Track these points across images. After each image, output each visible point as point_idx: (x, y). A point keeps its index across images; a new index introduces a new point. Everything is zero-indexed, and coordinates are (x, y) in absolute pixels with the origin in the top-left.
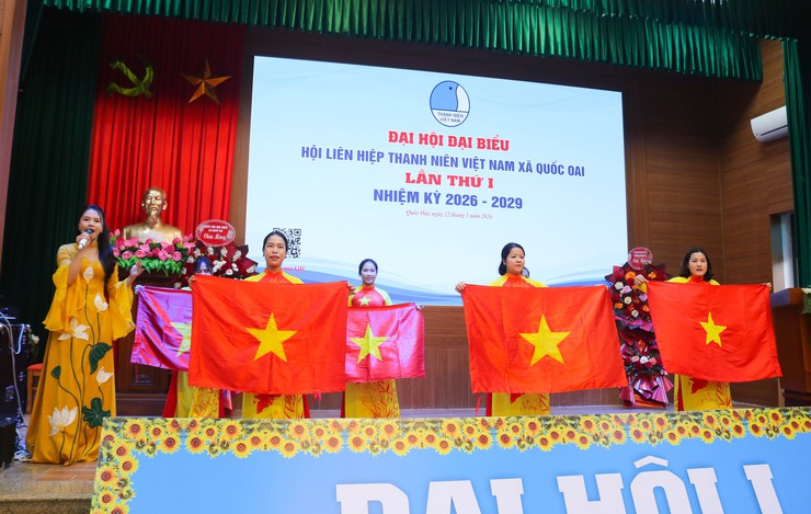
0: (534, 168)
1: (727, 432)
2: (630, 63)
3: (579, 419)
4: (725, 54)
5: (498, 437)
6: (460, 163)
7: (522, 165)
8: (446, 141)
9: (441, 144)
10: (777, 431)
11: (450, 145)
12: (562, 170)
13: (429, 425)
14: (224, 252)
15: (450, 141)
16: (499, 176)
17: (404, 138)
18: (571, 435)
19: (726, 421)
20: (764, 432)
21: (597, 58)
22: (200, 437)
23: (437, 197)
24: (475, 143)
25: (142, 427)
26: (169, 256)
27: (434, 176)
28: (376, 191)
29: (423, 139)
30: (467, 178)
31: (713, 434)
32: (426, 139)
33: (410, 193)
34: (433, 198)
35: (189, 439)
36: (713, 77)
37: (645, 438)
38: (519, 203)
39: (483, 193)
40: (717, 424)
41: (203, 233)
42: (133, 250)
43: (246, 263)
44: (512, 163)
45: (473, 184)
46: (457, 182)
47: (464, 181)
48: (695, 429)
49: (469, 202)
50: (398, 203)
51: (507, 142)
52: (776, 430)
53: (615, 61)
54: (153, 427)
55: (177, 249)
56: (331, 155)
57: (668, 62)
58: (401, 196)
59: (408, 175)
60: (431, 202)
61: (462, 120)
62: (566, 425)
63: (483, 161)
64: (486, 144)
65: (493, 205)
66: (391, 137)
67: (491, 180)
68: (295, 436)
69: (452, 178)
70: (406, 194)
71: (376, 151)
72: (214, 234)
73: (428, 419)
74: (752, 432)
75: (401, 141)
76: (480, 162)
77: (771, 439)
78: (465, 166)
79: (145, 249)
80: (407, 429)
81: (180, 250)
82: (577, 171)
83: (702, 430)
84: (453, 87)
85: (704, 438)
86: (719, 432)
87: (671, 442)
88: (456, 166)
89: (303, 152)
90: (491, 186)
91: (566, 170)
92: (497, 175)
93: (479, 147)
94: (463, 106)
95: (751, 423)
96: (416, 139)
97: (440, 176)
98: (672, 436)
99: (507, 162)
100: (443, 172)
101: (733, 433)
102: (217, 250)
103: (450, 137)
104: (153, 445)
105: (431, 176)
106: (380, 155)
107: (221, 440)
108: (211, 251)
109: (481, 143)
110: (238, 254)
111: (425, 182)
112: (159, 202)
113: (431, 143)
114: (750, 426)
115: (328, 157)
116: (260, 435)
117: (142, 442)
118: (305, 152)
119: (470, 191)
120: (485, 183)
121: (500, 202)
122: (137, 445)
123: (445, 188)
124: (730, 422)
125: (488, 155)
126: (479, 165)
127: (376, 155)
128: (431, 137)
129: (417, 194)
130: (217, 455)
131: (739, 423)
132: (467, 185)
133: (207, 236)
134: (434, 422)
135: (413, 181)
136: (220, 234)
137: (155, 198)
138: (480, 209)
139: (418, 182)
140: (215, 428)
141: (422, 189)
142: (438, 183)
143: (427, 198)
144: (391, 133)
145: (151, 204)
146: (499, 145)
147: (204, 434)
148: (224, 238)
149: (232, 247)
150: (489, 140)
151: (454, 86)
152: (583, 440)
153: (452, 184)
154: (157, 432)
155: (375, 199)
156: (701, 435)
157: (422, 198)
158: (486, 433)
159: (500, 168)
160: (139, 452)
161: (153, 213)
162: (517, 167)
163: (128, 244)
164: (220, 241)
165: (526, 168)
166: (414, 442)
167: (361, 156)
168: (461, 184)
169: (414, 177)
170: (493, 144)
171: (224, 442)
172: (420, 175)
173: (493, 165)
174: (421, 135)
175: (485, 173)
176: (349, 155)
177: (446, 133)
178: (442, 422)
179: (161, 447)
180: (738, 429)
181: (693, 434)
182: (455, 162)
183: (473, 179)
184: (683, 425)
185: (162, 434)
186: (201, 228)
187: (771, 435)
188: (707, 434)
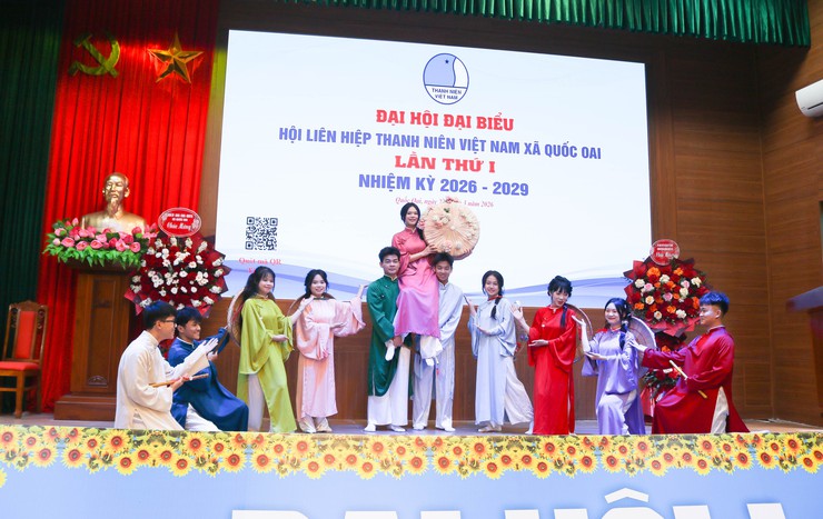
0: (542, 150)
1: (728, 461)
2: (650, 29)
3: (539, 440)
4: (765, 16)
5: (435, 460)
6: (457, 144)
7: (528, 146)
8: (441, 120)
9: (436, 124)
10: (795, 462)
11: (446, 124)
12: (574, 152)
13: (351, 443)
14: (189, 243)
15: (446, 120)
16: (501, 158)
17: (394, 117)
18: (527, 460)
19: (727, 448)
20: (777, 462)
21: (611, 23)
22: (80, 449)
23: (431, 182)
24: (474, 122)
25: (16, 435)
26: (127, 247)
27: (427, 159)
28: (361, 176)
29: (415, 118)
30: (465, 162)
31: (710, 463)
32: (418, 118)
33: (400, 178)
34: (426, 184)
35: (67, 451)
36: (750, 43)
37: (621, 466)
38: (525, 189)
39: (483, 178)
40: (716, 452)
41: (166, 222)
42: (89, 240)
43: (212, 255)
44: (517, 144)
45: (472, 169)
46: (453, 166)
47: (462, 165)
48: (687, 457)
49: (467, 188)
50: (387, 190)
51: (511, 121)
52: (793, 460)
53: (632, 26)
54: (27, 436)
55: (135, 239)
56: (312, 136)
57: (695, 26)
58: (389, 182)
59: (398, 158)
60: (423, 189)
61: (459, 96)
62: (522, 447)
63: (483, 142)
64: (487, 123)
65: (495, 192)
66: (379, 116)
67: (492, 164)
68: (190, 451)
69: (448, 162)
70: (395, 180)
71: (363, 132)
72: (178, 223)
73: (350, 436)
74: (761, 462)
75: (390, 121)
76: (480, 144)
77: (785, 471)
78: (463, 148)
79: (101, 239)
80: (324, 447)
81: (140, 241)
82: (592, 153)
83: (695, 458)
84: (450, 61)
85: (696, 468)
86: (717, 461)
87: (655, 472)
88: (453, 148)
89: (281, 133)
90: (492, 170)
91: (579, 152)
92: (498, 157)
93: (479, 127)
94: (461, 81)
95: (760, 451)
96: (408, 118)
97: (434, 160)
98: (656, 465)
99: (511, 144)
100: (438, 154)
101: (736, 463)
102: (181, 241)
103: (446, 116)
104: (25, 456)
105: (424, 159)
106: (367, 136)
107: (103, 453)
108: (174, 242)
109: (481, 122)
110: (204, 245)
111: (417, 166)
112: (120, 189)
113: (425, 123)
114: (758, 455)
115: (309, 139)
116: (149, 448)
117: (13, 452)
118: (283, 134)
119: (468, 176)
120: (485, 167)
121: (503, 188)
122: (7, 456)
123: (440, 173)
124: (733, 449)
125: (489, 135)
126: (479, 147)
127: (361, 136)
128: (425, 115)
129: (408, 179)
130: (97, 470)
131: (744, 451)
132: (465, 169)
133: (170, 225)
134: (357, 440)
135: (404, 166)
136: (185, 223)
137: (116, 184)
138: (479, 196)
139: (409, 166)
140: (98, 439)
141: (413, 174)
142: (432, 167)
143: (420, 184)
144: (379, 112)
145: (111, 191)
146: (502, 124)
147: (85, 445)
148: (189, 228)
149: (197, 238)
150: (490, 119)
151: (451, 59)
152: (542, 467)
153: (448, 168)
154: (32, 441)
155: (361, 185)
156: (694, 465)
157: (413, 183)
158: (421, 454)
159: (504, 149)
160: (9, 464)
161: (113, 200)
162: (522, 148)
163: (83, 233)
164: (185, 231)
165: (533, 149)
166: (330, 463)
167: (346, 137)
168: (458, 169)
169: (405, 160)
170: (496, 123)
171: (106, 455)
172: (411, 159)
173: (495, 147)
174: (413, 114)
175: (486, 156)
176: (332, 136)
177: (441, 111)
178: (367, 439)
179: (34, 460)
180: (743, 458)
181: (683, 463)
182: (451, 144)
183: (472, 162)
184: (671, 451)
185: (38, 444)
186: (164, 216)
187: (786, 467)
188: (702, 464)
